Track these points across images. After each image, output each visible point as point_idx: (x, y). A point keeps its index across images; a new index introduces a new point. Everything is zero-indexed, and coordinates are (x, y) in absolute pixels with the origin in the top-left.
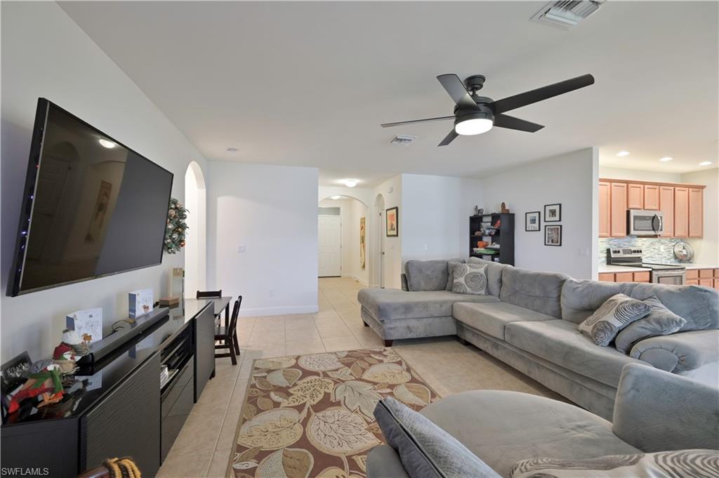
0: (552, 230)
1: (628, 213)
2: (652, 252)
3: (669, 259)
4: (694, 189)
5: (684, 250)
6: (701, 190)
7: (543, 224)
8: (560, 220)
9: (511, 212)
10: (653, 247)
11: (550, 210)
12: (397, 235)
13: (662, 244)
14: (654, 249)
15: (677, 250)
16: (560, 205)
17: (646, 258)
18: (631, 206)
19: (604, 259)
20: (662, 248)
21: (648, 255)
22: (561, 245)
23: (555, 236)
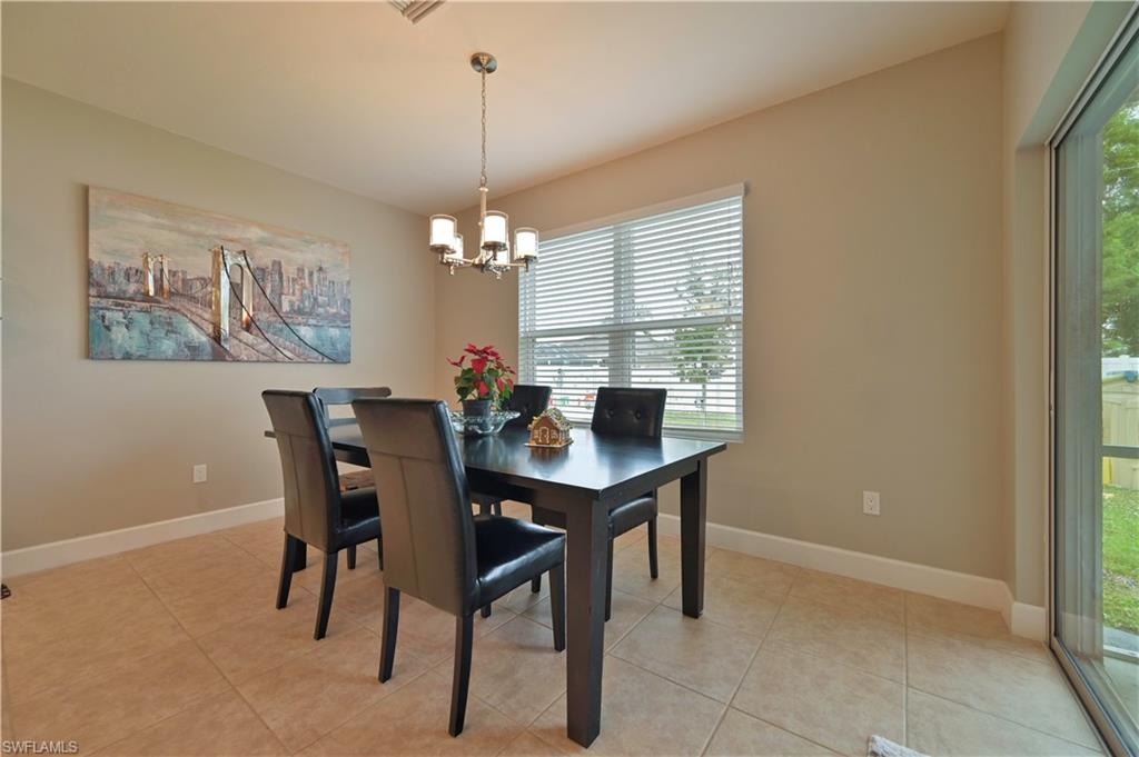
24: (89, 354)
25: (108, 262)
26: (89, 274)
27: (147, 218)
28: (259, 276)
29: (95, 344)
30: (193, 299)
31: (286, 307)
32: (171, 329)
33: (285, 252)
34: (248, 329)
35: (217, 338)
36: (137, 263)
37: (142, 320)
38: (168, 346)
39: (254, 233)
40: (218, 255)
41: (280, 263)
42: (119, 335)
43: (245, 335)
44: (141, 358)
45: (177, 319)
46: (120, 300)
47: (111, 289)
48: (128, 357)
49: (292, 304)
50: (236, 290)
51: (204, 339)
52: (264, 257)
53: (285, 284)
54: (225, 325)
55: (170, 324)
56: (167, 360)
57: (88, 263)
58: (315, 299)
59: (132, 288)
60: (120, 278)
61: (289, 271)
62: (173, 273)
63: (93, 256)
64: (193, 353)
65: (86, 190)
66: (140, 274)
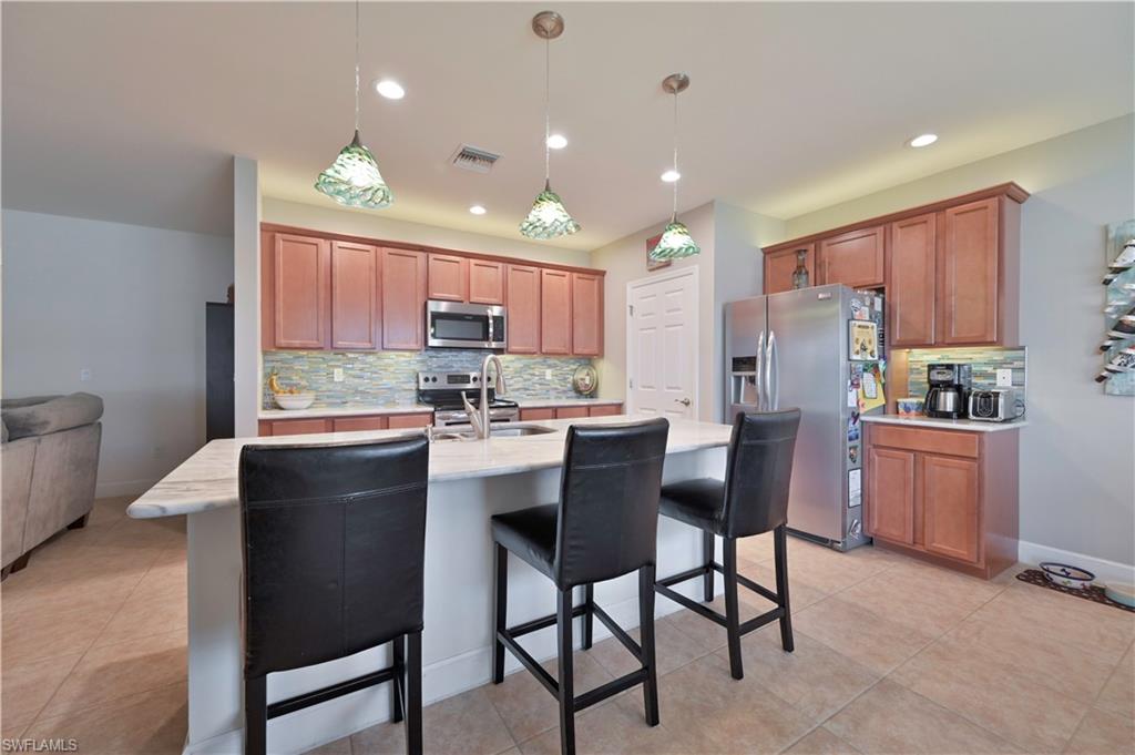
2: (529, 380)
3: (565, 392)
4: (581, 275)
5: (588, 378)
6: (597, 277)
10: (531, 372)
13: (550, 366)
14: (533, 375)
17: (513, 390)
18: (435, 295)
19: (414, 394)
20: (549, 374)
21: (520, 386)
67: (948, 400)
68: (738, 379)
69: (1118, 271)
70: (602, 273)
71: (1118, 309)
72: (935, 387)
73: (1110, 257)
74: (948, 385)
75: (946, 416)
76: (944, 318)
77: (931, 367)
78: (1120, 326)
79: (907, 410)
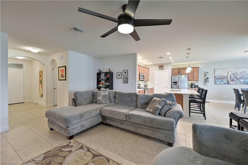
0: (125, 78)
1: (140, 74)
7: (122, 76)
8: (128, 75)
9: (112, 72)
11: (125, 72)
12: (66, 80)
15: (145, 84)
16: (128, 70)
18: (140, 72)
21: (141, 85)
22: (128, 83)
23: (126, 80)
24: (215, 84)
25: (216, 75)
26: (215, 77)
27: (220, 71)
28: (234, 74)
29: (215, 83)
30: (225, 78)
31: (238, 77)
32: (223, 81)
33: (238, 71)
34: (232, 80)
35: (228, 82)
36: (219, 75)
37: (220, 80)
38: (222, 83)
39: (233, 69)
40: (228, 73)
41: (237, 72)
42: (218, 82)
43: (232, 81)
44: (220, 84)
45: (223, 80)
46: (218, 79)
47: (217, 78)
48: (218, 84)
49: (239, 77)
50: (230, 76)
51: (226, 82)
52: (234, 72)
53: (238, 75)
54: (229, 80)
55: (222, 81)
56: (222, 84)
57: (215, 76)
58: (243, 76)
59: (219, 78)
60: (218, 77)
61: (238, 73)
62: (223, 76)
63: (215, 75)
64: (225, 84)
65: (215, 69)
66: (220, 76)
67: (193, 86)
68: (173, 84)
69: (206, 75)
70: (149, 69)
71: (206, 79)
72: (192, 85)
73: (205, 74)
74: (193, 85)
75: (193, 88)
76: (194, 78)
77: (192, 83)
78: (206, 80)
79: (189, 87)
